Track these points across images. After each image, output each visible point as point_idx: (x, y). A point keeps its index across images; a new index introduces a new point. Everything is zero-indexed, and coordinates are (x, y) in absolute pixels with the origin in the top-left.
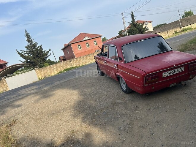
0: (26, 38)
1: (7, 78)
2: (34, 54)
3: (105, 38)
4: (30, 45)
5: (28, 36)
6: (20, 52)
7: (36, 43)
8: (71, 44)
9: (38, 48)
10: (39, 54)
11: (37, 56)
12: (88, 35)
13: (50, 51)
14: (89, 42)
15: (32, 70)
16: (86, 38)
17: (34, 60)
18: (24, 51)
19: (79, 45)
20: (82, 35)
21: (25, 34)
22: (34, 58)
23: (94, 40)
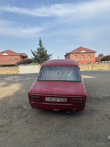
0: (39, 43)
1: (20, 66)
2: (41, 55)
3: (102, 54)
4: (40, 48)
5: (40, 42)
6: (33, 51)
7: (44, 48)
8: (70, 53)
9: (45, 51)
10: (44, 56)
11: (42, 57)
12: (85, 49)
13: (52, 55)
14: (84, 55)
15: (37, 65)
16: (83, 51)
17: (40, 59)
18: (36, 51)
19: (76, 56)
20: (81, 48)
21: (39, 40)
22: (40, 57)
23: (89, 54)
